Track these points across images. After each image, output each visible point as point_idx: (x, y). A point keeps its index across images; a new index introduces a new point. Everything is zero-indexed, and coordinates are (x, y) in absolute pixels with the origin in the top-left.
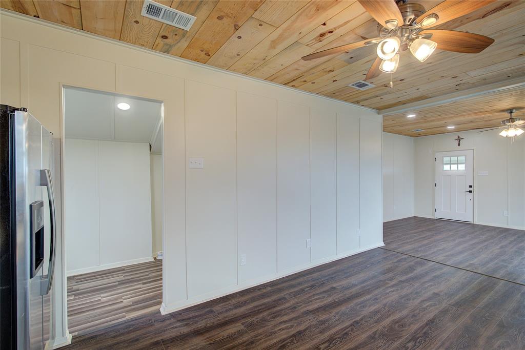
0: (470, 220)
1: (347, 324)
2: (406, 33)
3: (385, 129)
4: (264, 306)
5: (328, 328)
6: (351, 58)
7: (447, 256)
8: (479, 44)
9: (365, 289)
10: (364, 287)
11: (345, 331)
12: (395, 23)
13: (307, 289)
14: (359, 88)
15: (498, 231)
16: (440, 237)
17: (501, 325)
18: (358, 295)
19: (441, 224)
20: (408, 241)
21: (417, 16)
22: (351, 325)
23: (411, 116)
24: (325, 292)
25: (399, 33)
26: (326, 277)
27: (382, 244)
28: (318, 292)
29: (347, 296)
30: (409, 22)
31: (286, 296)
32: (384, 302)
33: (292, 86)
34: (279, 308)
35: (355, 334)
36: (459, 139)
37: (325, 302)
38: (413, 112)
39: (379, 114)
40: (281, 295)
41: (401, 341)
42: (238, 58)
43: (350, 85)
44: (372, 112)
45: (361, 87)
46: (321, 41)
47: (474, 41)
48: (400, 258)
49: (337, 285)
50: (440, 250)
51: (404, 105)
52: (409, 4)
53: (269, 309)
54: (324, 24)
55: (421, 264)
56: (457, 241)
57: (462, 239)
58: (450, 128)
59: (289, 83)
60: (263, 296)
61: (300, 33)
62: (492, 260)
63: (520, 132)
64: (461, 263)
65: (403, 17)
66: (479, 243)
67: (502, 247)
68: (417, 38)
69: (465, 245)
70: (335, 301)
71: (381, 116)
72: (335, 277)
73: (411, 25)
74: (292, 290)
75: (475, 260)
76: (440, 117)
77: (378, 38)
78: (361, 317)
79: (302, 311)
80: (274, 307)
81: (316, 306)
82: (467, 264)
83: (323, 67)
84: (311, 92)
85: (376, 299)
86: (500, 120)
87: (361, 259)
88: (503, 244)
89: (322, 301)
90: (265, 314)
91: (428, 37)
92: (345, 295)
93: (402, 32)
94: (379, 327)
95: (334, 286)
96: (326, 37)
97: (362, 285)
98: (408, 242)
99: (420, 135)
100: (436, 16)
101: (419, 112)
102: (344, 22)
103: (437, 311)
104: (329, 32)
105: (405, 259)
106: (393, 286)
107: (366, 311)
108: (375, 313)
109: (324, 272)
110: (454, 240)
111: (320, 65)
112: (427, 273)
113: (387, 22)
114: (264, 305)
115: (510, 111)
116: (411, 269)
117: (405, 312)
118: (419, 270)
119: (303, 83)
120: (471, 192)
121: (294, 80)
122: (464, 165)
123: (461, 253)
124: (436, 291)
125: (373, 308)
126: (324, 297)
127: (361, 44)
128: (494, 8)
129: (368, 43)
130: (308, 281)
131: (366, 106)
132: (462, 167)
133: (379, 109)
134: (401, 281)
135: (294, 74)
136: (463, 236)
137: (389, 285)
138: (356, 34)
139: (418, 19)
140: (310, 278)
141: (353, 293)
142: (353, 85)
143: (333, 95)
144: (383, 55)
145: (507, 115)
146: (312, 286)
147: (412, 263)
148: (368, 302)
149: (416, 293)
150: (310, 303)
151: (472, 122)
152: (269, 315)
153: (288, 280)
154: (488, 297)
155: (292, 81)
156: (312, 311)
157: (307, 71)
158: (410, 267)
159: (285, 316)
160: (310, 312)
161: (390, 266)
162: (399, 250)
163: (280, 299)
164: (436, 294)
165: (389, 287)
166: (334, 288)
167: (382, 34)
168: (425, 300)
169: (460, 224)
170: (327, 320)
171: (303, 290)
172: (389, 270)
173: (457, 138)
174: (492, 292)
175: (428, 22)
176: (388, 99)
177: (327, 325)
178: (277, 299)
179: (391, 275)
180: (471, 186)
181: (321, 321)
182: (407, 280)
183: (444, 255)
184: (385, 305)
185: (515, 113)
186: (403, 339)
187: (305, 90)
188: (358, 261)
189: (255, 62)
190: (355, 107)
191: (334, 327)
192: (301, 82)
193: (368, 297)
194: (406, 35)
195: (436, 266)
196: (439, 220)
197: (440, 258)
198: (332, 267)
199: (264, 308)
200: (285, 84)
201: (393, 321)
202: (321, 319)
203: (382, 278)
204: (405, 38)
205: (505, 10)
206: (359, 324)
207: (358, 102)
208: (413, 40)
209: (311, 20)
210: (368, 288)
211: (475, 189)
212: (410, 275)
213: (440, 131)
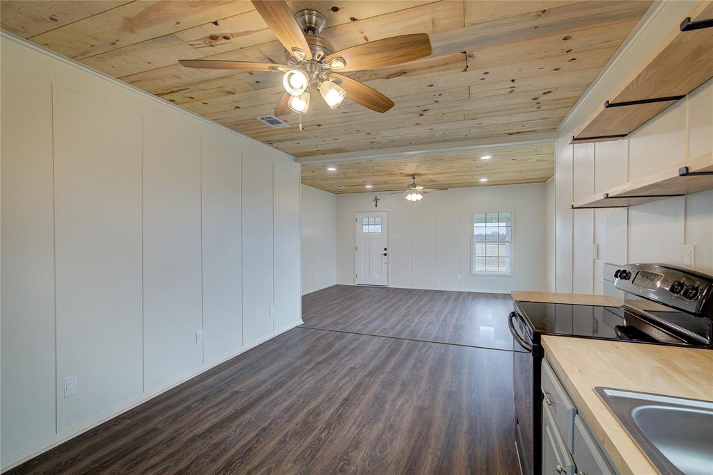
0: (384, 283)
1: (253, 434)
2: (315, 70)
3: (304, 181)
4: (114, 454)
5: (225, 451)
6: (257, 82)
7: (364, 325)
8: (382, 105)
9: (277, 383)
10: (276, 380)
11: (248, 447)
12: (303, 54)
13: (195, 405)
14: (271, 125)
15: (405, 292)
16: (359, 305)
17: (404, 385)
18: (269, 392)
19: (362, 290)
20: (329, 313)
21: (326, 54)
22: (257, 435)
23: (332, 169)
24: (223, 401)
25: (308, 67)
26: (224, 380)
27: (300, 322)
28: (212, 405)
29: (254, 398)
30: (318, 58)
31: (159, 426)
32: (299, 392)
33: (170, 100)
34: (143, 449)
35: (261, 446)
36: (376, 200)
37: (223, 415)
38: (334, 164)
39: (296, 161)
40: (151, 426)
41: (315, 433)
42: (53, 25)
43: (259, 118)
44: (288, 159)
45: (273, 124)
46: (212, 46)
47: (379, 99)
48: (318, 336)
49: (240, 387)
50: (359, 319)
51: (323, 156)
52: (319, 37)
53: (123, 456)
54: (216, 23)
55: (339, 338)
56: (373, 308)
57: (378, 305)
58: (369, 187)
59: (163, 94)
60: (113, 438)
61: (178, 23)
62: (399, 321)
63: (419, 197)
64: (376, 329)
65: (311, 49)
66: (390, 307)
67: (407, 308)
68: (326, 80)
69: (381, 310)
70: (236, 410)
71: (298, 165)
72: (239, 376)
73: (320, 62)
74: (170, 413)
75: (388, 324)
76: (358, 174)
77: (285, 66)
78: (269, 421)
79: (185, 440)
80: (137, 448)
81: (208, 425)
82: (381, 329)
83: (219, 83)
84: (203, 115)
85: (290, 392)
86: (406, 185)
87: (275, 345)
88: (410, 304)
89: (218, 416)
90: (116, 466)
91: (338, 82)
92: (251, 397)
93: (311, 67)
94: (292, 426)
95: (237, 389)
96: (219, 43)
97: (274, 379)
98: (328, 316)
99: (342, 192)
100: (344, 62)
101: (339, 166)
102: (243, 30)
103: (352, 387)
104: (224, 37)
105: (325, 335)
106: (309, 371)
107: (276, 412)
108: (287, 409)
109: (224, 374)
110: (371, 306)
111: (215, 79)
112: (344, 347)
113: (294, 49)
114: (114, 452)
115: (413, 176)
116: (330, 345)
117: (320, 398)
118: (338, 345)
119: (189, 100)
120: (385, 255)
121: (173, 92)
122: (380, 226)
123: (376, 319)
124: (352, 365)
125: (285, 404)
126: (221, 409)
127: (266, 66)
128: (395, 72)
129: (274, 68)
130: (198, 392)
131: (280, 149)
132: (378, 229)
133: (297, 156)
134: (319, 363)
135: (171, 83)
136: (380, 301)
137: (305, 371)
138: (261, 53)
139: (327, 58)
140: (203, 387)
141: (262, 392)
142: (262, 119)
143: (236, 126)
144: (290, 88)
145: (410, 180)
146: (204, 398)
147: (331, 339)
148: (279, 399)
149: (334, 372)
150: (200, 423)
151: (386, 183)
152: (122, 467)
153: (164, 400)
154: (395, 359)
155: (170, 93)
156: (201, 435)
157: (194, 84)
158: (329, 344)
159: (155, 457)
160: (199, 436)
161: (307, 347)
162: (319, 326)
163: (148, 433)
164: (352, 368)
165: (306, 373)
166: (237, 392)
167: (289, 62)
168: (342, 378)
169: (377, 289)
170: (224, 440)
171: (188, 408)
172: (307, 352)
173: (374, 198)
174: (399, 353)
175: (337, 65)
176: (306, 145)
177: (223, 447)
178: (142, 434)
179: (308, 357)
180: (386, 249)
181: (214, 445)
182: (325, 359)
183: (361, 324)
184: (300, 396)
185: (417, 179)
186: (317, 430)
187: (193, 110)
188: (271, 348)
189: (93, 42)
190: (266, 147)
191: (233, 447)
192: (185, 97)
193: (280, 392)
194: (316, 73)
195: (354, 338)
196: (360, 287)
197: (358, 328)
198: (236, 363)
199: (112, 459)
200: (158, 95)
201: (308, 412)
202: (214, 442)
203: (298, 364)
204: (314, 76)
205: (403, 78)
206: (267, 431)
207: (270, 143)
208: (322, 80)
209: (195, 9)
210: (281, 380)
211: (389, 252)
212: (329, 353)
213: (358, 190)
